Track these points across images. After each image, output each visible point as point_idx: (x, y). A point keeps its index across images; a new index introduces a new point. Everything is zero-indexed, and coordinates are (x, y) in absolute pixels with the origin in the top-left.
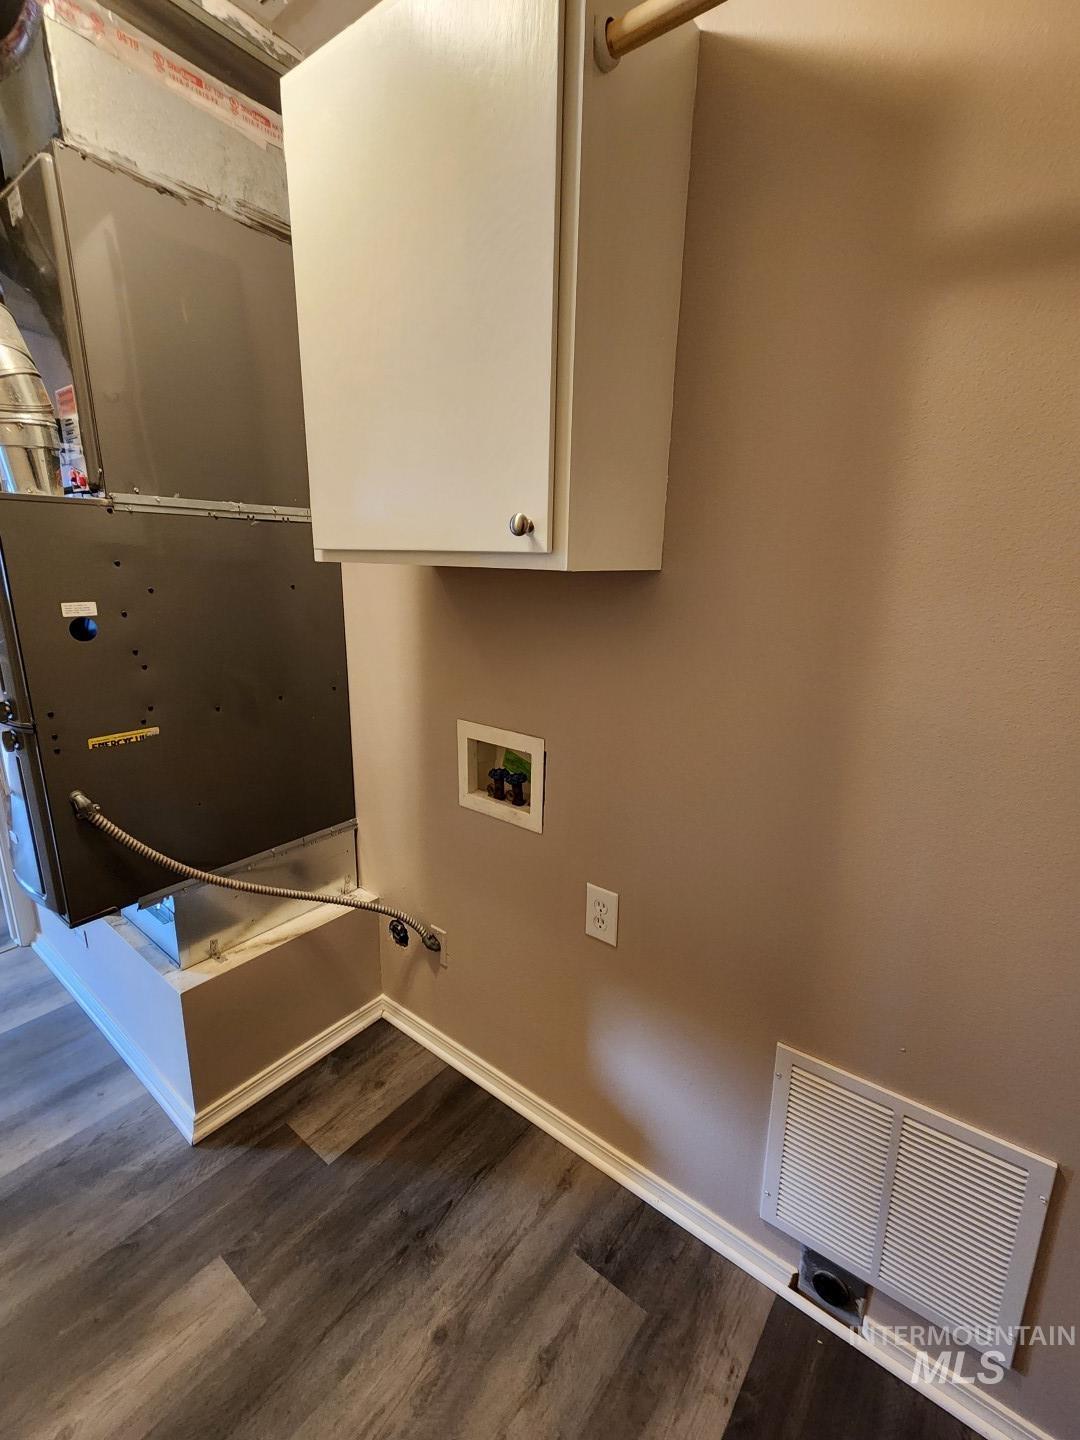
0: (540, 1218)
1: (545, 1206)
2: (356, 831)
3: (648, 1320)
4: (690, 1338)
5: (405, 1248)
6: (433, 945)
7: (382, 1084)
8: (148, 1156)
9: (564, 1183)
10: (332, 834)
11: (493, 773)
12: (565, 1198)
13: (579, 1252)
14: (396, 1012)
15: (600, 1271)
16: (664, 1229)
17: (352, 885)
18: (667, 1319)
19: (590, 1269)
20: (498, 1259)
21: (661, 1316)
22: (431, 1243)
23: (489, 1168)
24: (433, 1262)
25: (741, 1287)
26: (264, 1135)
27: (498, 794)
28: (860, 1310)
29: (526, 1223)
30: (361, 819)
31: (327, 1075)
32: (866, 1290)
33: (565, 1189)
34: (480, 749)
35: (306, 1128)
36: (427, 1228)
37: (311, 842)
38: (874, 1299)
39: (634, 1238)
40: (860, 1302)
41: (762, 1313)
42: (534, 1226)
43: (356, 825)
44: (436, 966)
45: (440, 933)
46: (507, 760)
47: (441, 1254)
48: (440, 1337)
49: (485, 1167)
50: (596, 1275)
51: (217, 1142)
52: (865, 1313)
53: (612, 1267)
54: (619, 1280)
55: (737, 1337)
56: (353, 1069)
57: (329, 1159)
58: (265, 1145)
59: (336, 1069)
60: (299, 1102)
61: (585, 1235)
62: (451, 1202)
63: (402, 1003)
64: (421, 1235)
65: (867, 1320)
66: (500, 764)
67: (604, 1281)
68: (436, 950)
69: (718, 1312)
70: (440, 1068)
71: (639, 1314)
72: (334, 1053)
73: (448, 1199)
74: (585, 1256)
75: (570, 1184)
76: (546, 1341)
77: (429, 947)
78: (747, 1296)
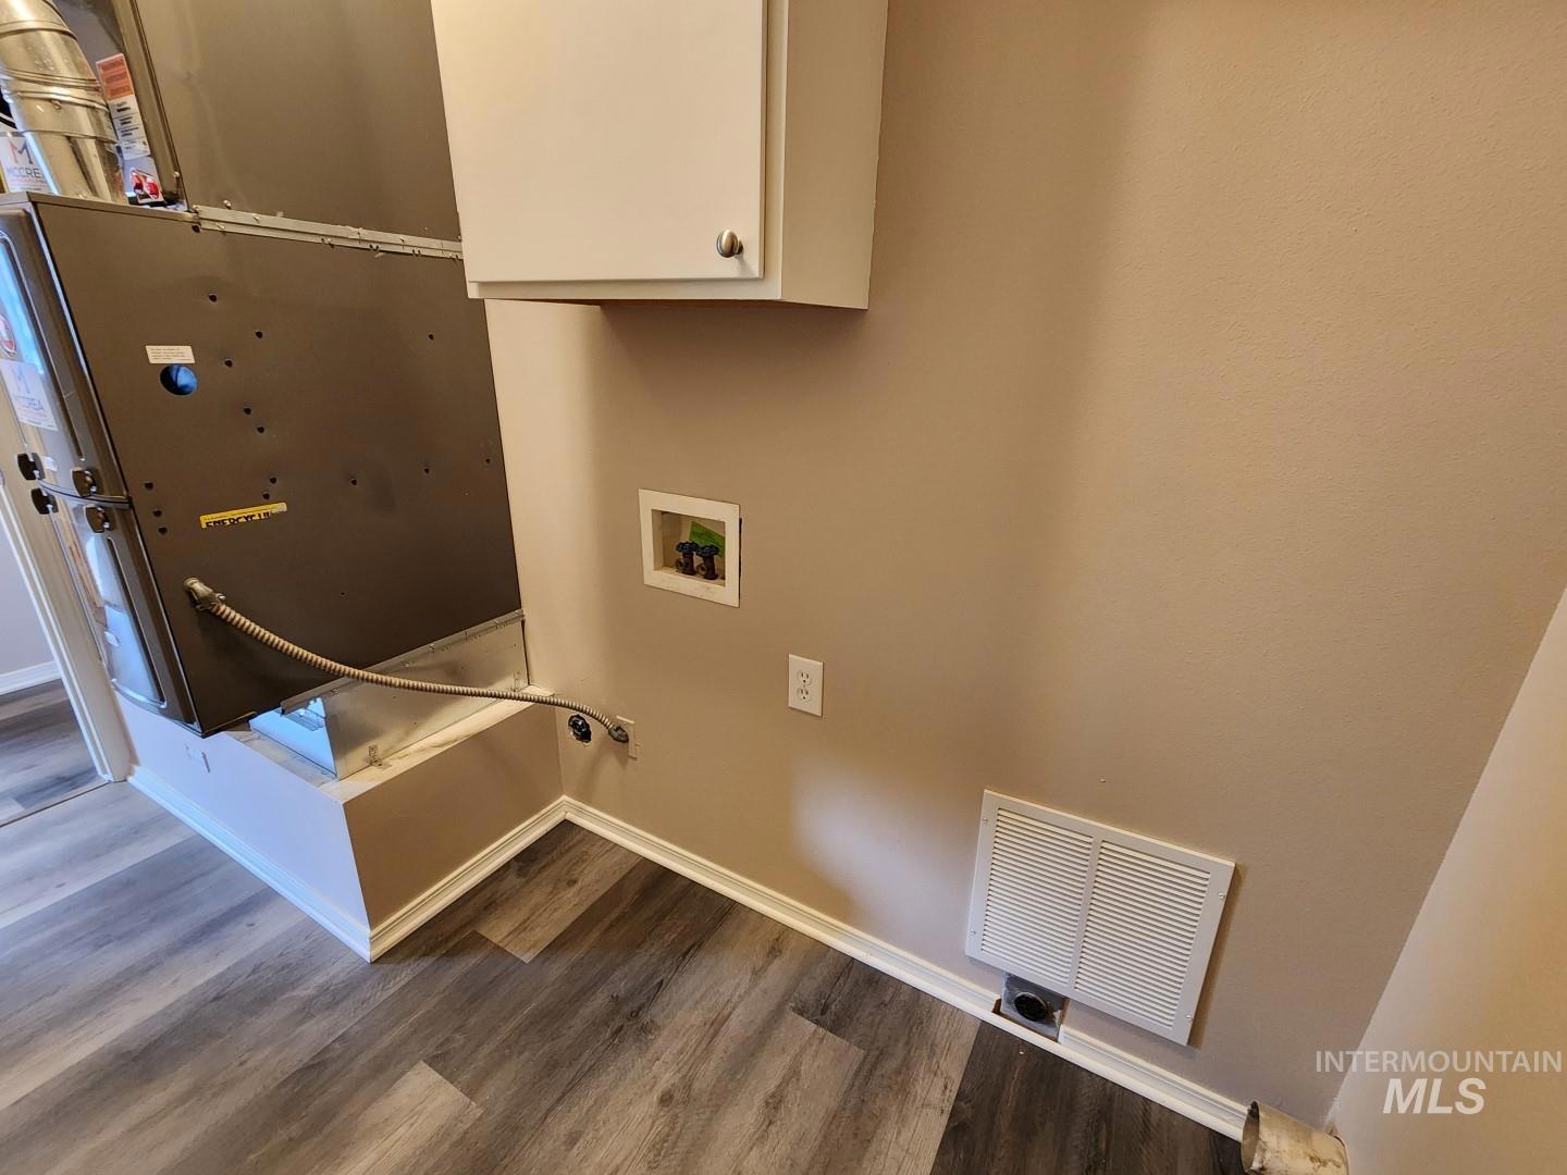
0: (754, 983)
1: (757, 973)
2: (523, 622)
3: (865, 1058)
4: (906, 1065)
5: (621, 1028)
6: (620, 736)
7: (575, 882)
8: (319, 979)
9: (774, 951)
10: (496, 626)
11: (681, 547)
12: (776, 963)
13: (794, 1010)
14: (580, 811)
15: (817, 1022)
16: (874, 980)
17: (522, 683)
18: (882, 1054)
19: (807, 1022)
20: (717, 1024)
21: (877, 1053)
22: (646, 1019)
23: (698, 945)
24: (650, 1037)
25: (949, 1018)
26: (451, 944)
27: (688, 569)
28: (1057, 1021)
29: (741, 991)
30: (528, 609)
31: (512, 880)
32: (1062, 1002)
33: (775, 957)
34: (666, 520)
35: (497, 931)
36: (640, 1008)
37: (474, 635)
38: (1070, 1010)
39: (846, 989)
40: (1057, 1014)
41: (969, 1035)
42: (747, 992)
43: (523, 616)
44: (624, 759)
45: (628, 723)
46: (693, 533)
47: (658, 1029)
48: (666, 1099)
49: (693, 946)
50: (813, 1026)
51: (399, 956)
52: (1061, 1022)
53: (828, 1018)
54: (835, 1028)
55: (948, 1059)
56: (540, 871)
57: (527, 958)
58: (453, 953)
59: (521, 872)
60: (486, 908)
61: (799, 993)
62: (661, 983)
63: (589, 802)
64: (635, 1015)
65: (1063, 1028)
66: (685, 538)
67: (821, 1030)
68: (624, 742)
69: (930, 1042)
70: (633, 861)
71: (857, 1054)
72: (518, 858)
73: (659, 980)
74: (801, 1012)
75: (780, 952)
76: (772, 1087)
77: (614, 739)
78: (955, 1025)
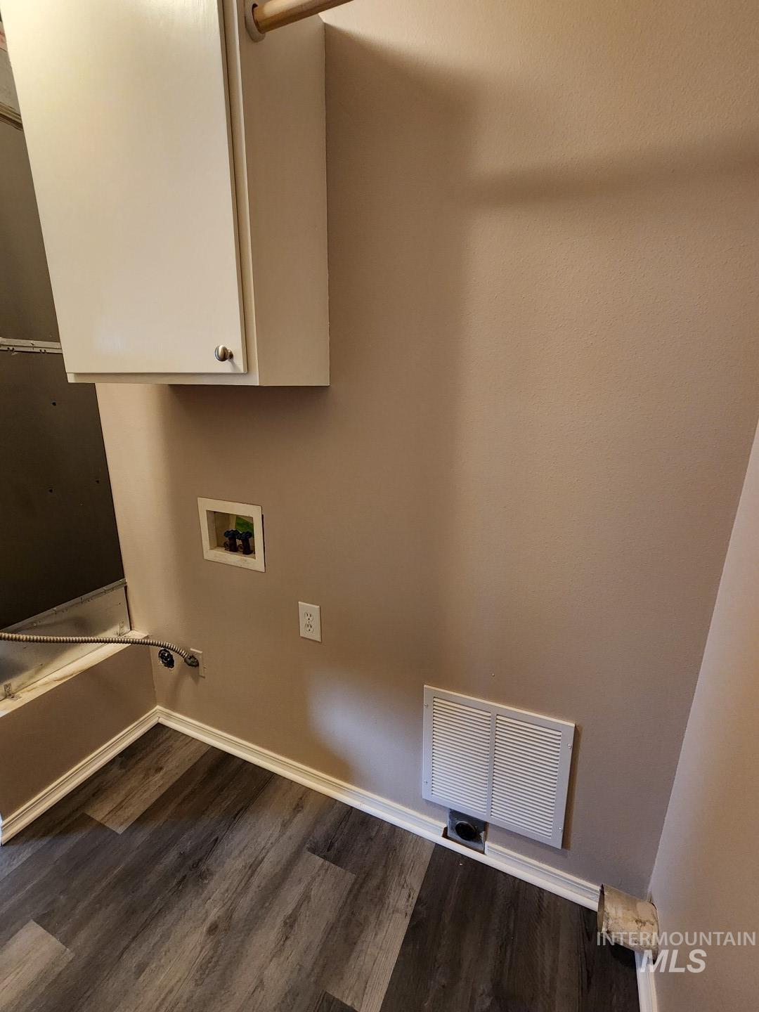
0: (282, 833)
1: (285, 825)
2: (126, 588)
3: (356, 880)
4: (384, 883)
5: (184, 877)
6: (193, 662)
7: (161, 768)
9: (298, 808)
10: (105, 592)
11: (227, 534)
12: (300, 816)
13: (309, 849)
14: (169, 716)
15: (325, 858)
16: (366, 821)
17: (126, 629)
18: (368, 875)
19: (317, 858)
20: (253, 867)
21: (364, 876)
22: (204, 868)
23: (245, 809)
24: (206, 882)
25: (414, 844)
26: (64, 825)
27: (232, 548)
28: (482, 839)
29: (272, 840)
30: (128, 579)
31: (116, 771)
32: (484, 825)
33: (298, 811)
34: (218, 518)
35: (100, 813)
36: (200, 860)
37: (88, 600)
38: (490, 830)
39: (346, 831)
40: (482, 834)
41: (427, 856)
42: (277, 840)
43: (126, 583)
44: (196, 678)
45: (197, 653)
46: (237, 524)
47: (212, 874)
48: (213, 929)
49: (241, 809)
50: (321, 861)
51: (23, 838)
52: (485, 839)
53: (333, 852)
54: (336, 861)
55: (412, 874)
56: (137, 763)
57: (120, 830)
58: (67, 831)
59: (123, 765)
60: (94, 795)
61: (313, 837)
62: (216, 840)
63: (174, 708)
64: (196, 865)
65: (487, 843)
66: (233, 527)
67: (327, 863)
68: (195, 666)
69: (400, 863)
70: (205, 750)
71: (350, 877)
72: (121, 755)
73: (214, 838)
74: (314, 851)
75: (302, 807)
76: (289, 910)
77: (189, 665)
78: (418, 849)
